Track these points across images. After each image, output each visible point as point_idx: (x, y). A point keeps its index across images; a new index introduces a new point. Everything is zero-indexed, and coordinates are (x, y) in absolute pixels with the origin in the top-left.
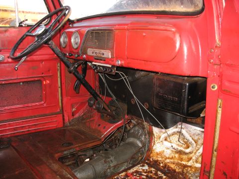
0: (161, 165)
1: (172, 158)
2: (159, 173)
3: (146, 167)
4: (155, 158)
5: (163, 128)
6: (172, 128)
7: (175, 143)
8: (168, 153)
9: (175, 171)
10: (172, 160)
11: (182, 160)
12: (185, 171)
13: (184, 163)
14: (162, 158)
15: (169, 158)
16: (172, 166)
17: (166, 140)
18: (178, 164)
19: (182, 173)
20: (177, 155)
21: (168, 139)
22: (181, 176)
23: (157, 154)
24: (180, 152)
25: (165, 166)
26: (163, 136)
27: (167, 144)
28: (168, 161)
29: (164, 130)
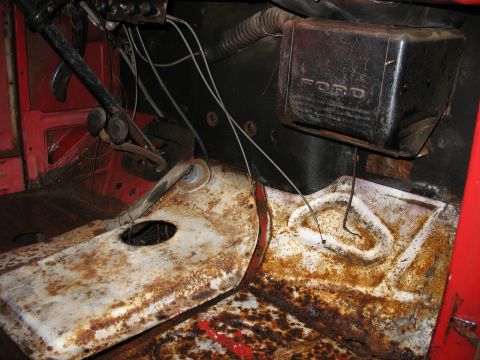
0: (296, 295)
1: (326, 276)
2: (291, 318)
3: (252, 303)
4: (276, 276)
5: (295, 193)
6: (321, 192)
7: (332, 232)
8: (313, 261)
9: (335, 312)
10: (326, 282)
11: (355, 280)
12: (366, 313)
13: (362, 289)
14: (297, 274)
15: (316, 276)
16: (329, 299)
17: (305, 224)
18: (343, 293)
19: (359, 320)
20: (340, 268)
21: (312, 222)
22: (354, 327)
23: (283, 264)
24: (349, 259)
25: (307, 297)
26: (296, 213)
27: (308, 235)
28: (314, 283)
29: (298, 198)
